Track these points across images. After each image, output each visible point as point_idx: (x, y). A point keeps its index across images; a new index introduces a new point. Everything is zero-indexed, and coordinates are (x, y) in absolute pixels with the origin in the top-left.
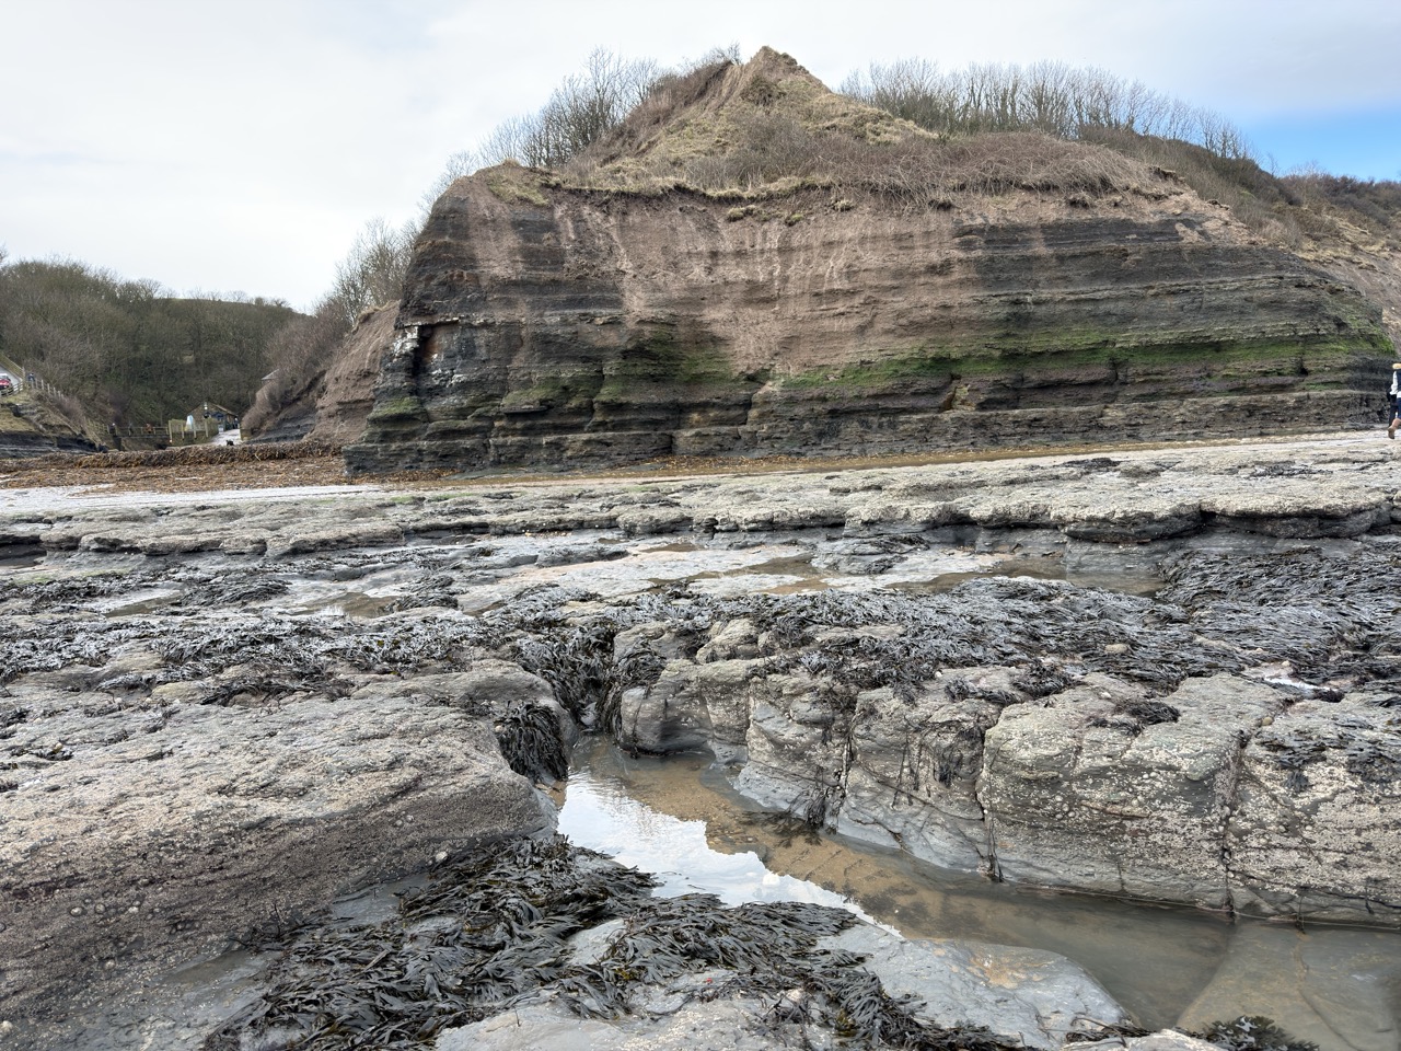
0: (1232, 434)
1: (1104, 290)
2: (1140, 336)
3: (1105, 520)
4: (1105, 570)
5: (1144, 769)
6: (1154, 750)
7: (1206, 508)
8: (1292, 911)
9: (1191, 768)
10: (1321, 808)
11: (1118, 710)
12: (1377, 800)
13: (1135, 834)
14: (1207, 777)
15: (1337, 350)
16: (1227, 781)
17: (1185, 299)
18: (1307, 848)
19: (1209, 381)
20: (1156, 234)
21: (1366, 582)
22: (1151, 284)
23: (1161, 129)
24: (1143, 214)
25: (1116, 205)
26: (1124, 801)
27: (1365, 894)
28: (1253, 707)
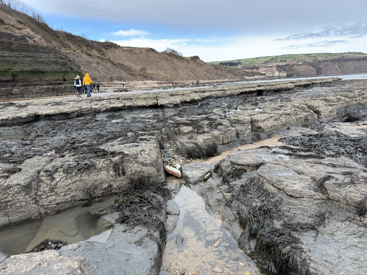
0: (50, 96)
1: (7, 54)
2: (20, 68)
3: (7, 120)
4: (9, 134)
5: (11, 187)
6: (13, 181)
7: (37, 114)
8: (56, 210)
9: (24, 183)
10: (58, 183)
11: (4, 172)
12: (70, 178)
13: (11, 206)
14: (29, 184)
15: (72, 75)
16: (35, 184)
17: (32, 59)
18: (57, 194)
19: (42, 82)
20: (20, 39)
21: (75, 128)
22: (21, 53)
23: (19, 9)
24: (16, 33)
25: (7, 29)
26: (6, 198)
27: (71, 200)
28: (43, 163)
